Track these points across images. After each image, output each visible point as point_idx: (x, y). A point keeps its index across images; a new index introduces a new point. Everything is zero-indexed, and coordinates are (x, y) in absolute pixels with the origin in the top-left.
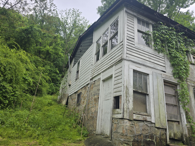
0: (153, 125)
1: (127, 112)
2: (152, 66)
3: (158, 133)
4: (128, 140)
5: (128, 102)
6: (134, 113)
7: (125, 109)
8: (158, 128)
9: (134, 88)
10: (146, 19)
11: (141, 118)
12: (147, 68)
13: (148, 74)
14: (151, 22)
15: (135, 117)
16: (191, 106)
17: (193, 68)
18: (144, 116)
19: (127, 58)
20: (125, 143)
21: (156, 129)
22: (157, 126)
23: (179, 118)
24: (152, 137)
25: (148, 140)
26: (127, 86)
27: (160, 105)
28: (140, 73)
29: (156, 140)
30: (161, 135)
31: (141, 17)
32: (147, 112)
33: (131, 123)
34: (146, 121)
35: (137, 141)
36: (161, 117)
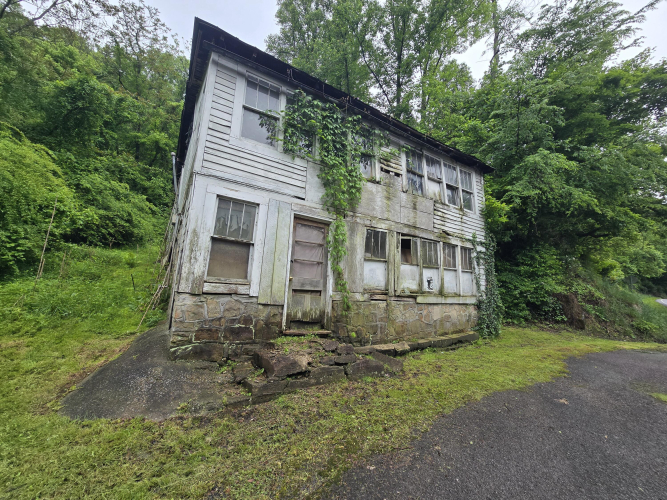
0: (254, 300)
1: (187, 280)
2: (271, 186)
3: (264, 313)
4: (186, 329)
5: (193, 261)
6: (205, 282)
7: (184, 275)
8: (264, 305)
9: (215, 233)
10: (271, 83)
11: (222, 289)
12: (258, 192)
13: (258, 205)
14: (284, 89)
15: (207, 288)
16: (352, 262)
17: (374, 190)
18: (234, 286)
19: (205, 171)
20: (178, 335)
21: (260, 307)
22: (262, 300)
23: (321, 285)
24: (247, 320)
25: (237, 326)
26: (195, 231)
27: (277, 263)
28: (238, 202)
29: (255, 326)
30: (268, 317)
31: (259, 77)
32: (246, 277)
33: (196, 299)
34: (236, 294)
35: (209, 330)
36: (275, 285)
